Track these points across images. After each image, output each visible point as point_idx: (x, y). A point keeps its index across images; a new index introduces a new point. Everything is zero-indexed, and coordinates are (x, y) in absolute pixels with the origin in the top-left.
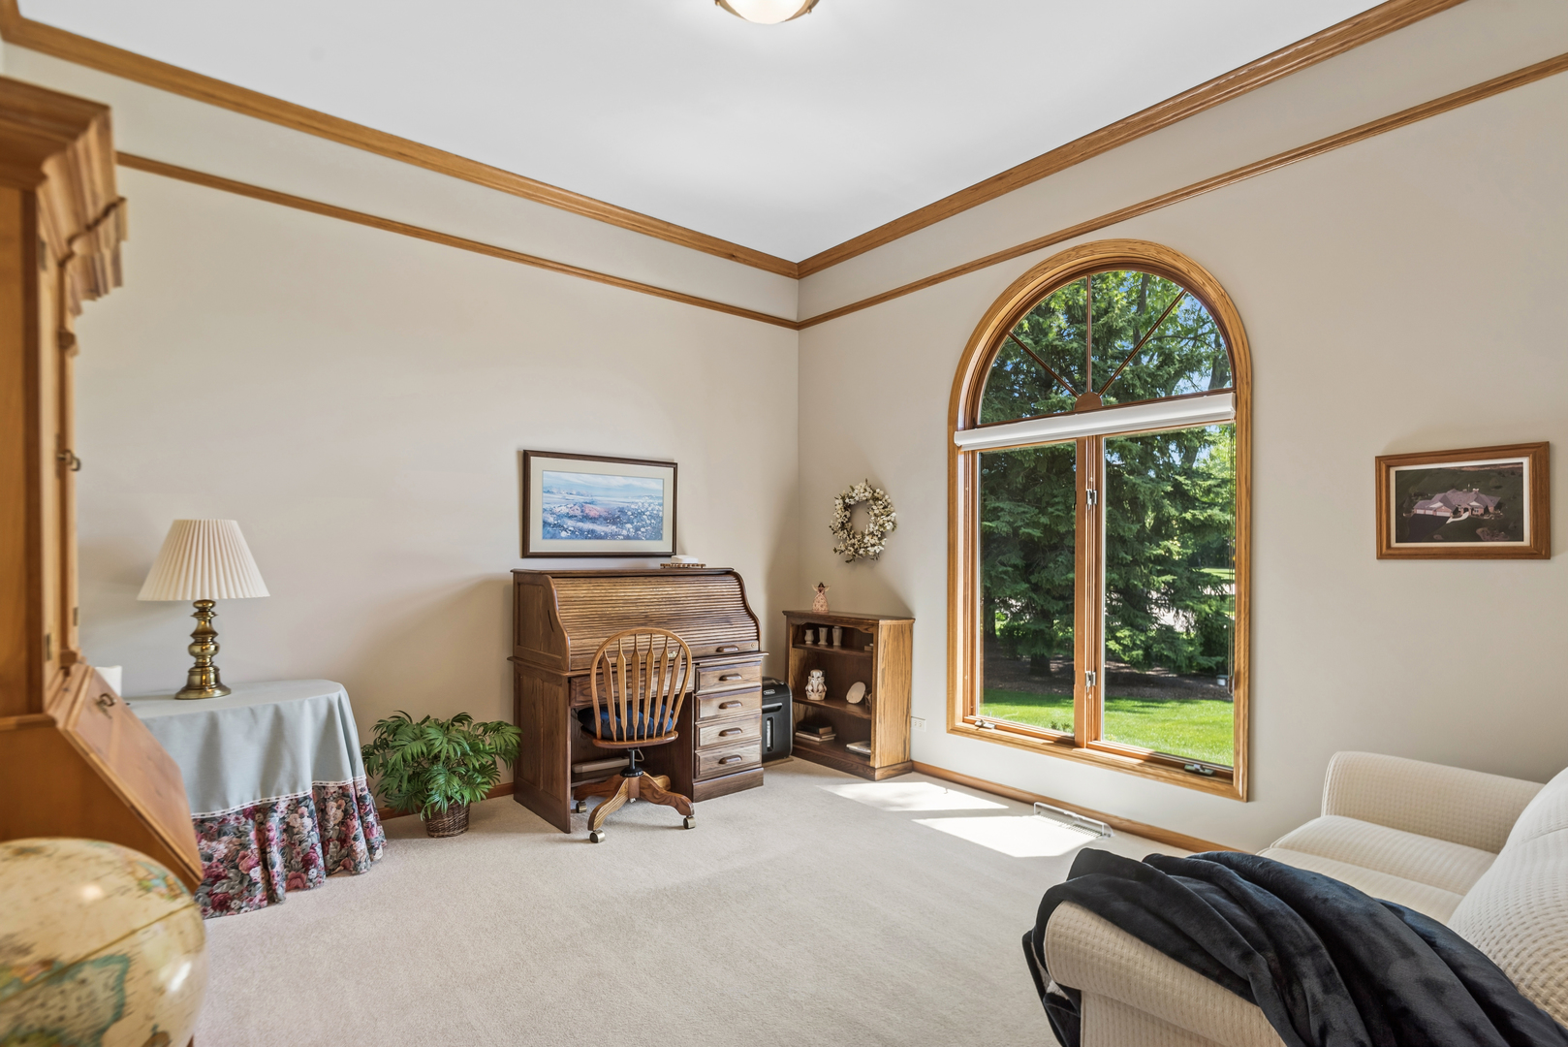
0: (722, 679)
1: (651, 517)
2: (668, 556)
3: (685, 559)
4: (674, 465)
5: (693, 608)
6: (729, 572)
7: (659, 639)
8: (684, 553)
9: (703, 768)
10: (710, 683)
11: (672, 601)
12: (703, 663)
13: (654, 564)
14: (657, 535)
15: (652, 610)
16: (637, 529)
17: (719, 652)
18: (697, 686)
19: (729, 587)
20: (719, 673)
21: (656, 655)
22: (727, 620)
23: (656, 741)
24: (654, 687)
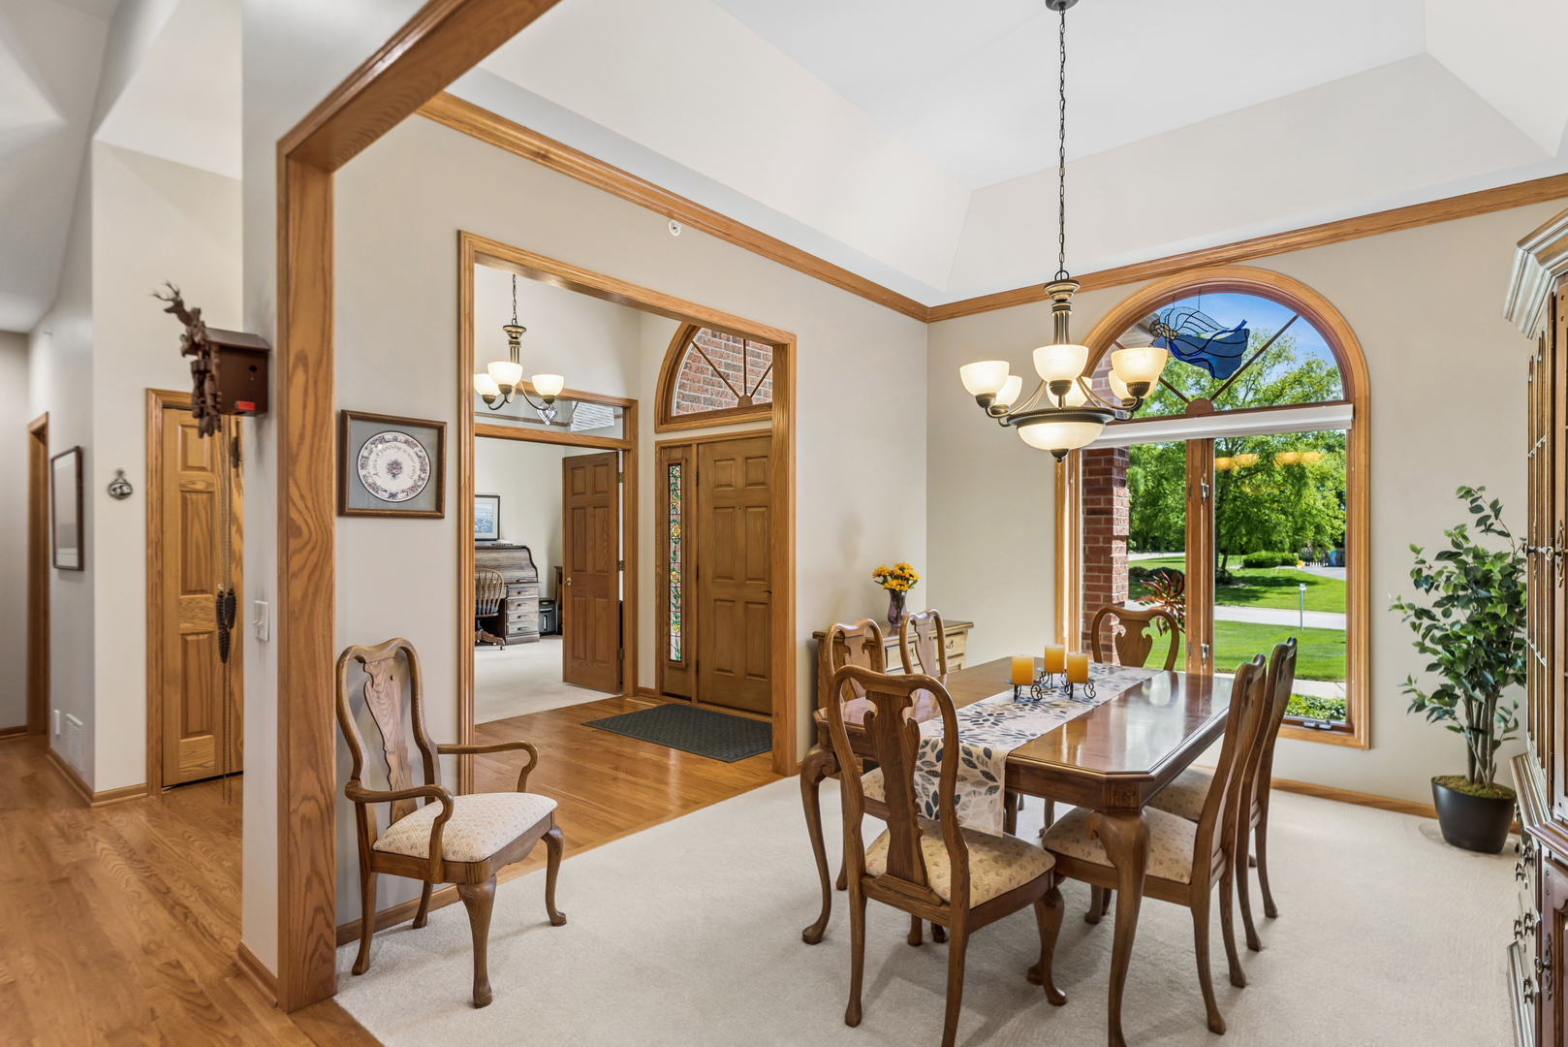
0: (519, 593)
1: (487, 522)
2: (495, 540)
3: (502, 542)
4: (498, 497)
5: (505, 562)
6: (524, 547)
7: (489, 575)
8: (503, 539)
9: (510, 632)
10: (513, 596)
11: (496, 560)
12: (510, 586)
13: (489, 544)
14: (491, 531)
15: (487, 563)
16: (480, 528)
17: (518, 582)
18: (507, 596)
19: (525, 554)
20: (517, 591)
21: (488, 582)
22: (522, 568)
23: (488, 615)
24: (486, 595)
